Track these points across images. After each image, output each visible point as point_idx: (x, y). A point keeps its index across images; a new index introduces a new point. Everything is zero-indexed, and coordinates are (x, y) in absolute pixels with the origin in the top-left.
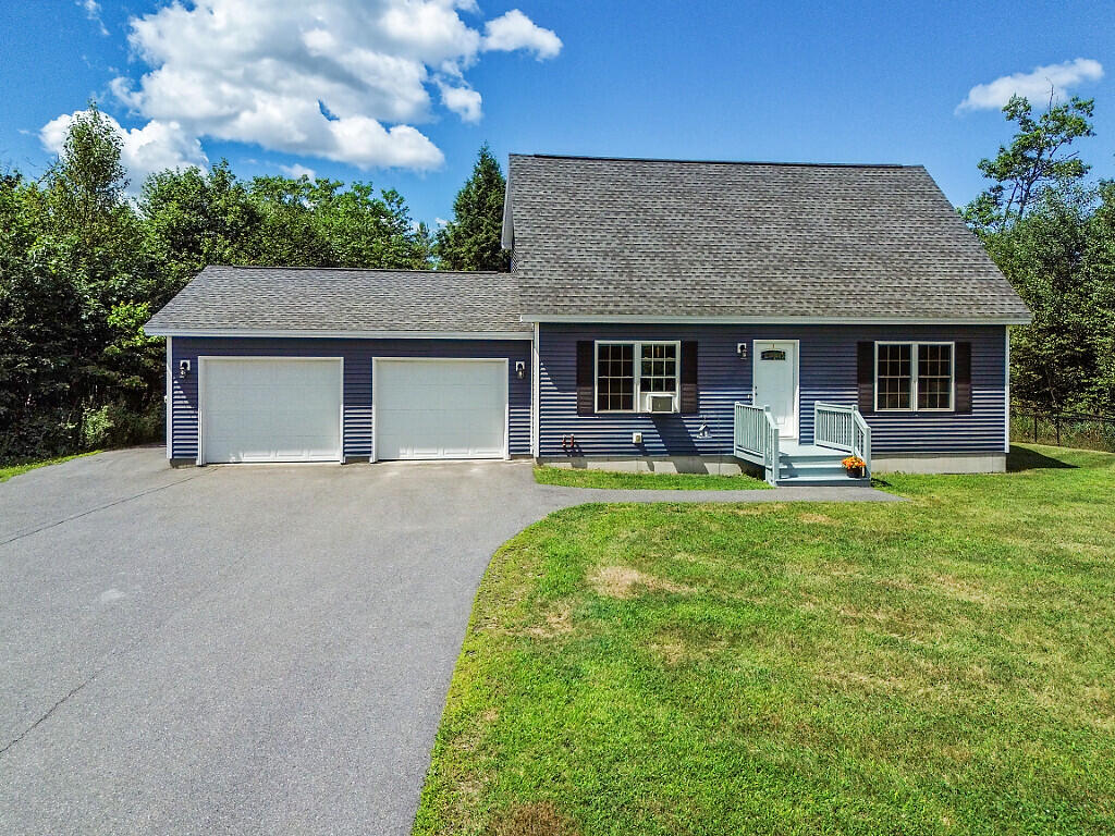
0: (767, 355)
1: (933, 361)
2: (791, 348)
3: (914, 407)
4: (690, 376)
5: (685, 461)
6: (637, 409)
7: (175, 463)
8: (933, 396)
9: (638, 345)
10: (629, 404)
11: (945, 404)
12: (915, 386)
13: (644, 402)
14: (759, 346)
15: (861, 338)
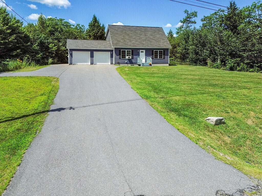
0: (141, 52)
1: (161, 53)
2: (144, 51)
3: (158, 58)
4: (132, 54)
5: (131, 64)
6: (126, 58)
7: (70, 64)
8: (161, 57)
9: (126, 50)
10: (125, 58)
11: (162, 58)
12: (158, 56)
13: (127, 57)
14: (141, 51)
15: (152, 50)
